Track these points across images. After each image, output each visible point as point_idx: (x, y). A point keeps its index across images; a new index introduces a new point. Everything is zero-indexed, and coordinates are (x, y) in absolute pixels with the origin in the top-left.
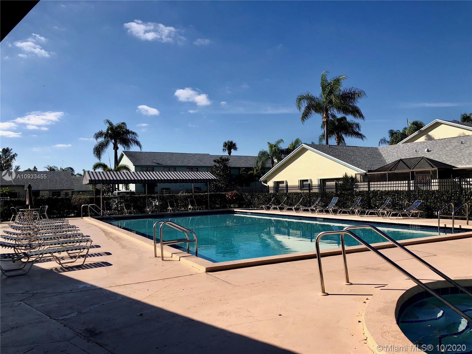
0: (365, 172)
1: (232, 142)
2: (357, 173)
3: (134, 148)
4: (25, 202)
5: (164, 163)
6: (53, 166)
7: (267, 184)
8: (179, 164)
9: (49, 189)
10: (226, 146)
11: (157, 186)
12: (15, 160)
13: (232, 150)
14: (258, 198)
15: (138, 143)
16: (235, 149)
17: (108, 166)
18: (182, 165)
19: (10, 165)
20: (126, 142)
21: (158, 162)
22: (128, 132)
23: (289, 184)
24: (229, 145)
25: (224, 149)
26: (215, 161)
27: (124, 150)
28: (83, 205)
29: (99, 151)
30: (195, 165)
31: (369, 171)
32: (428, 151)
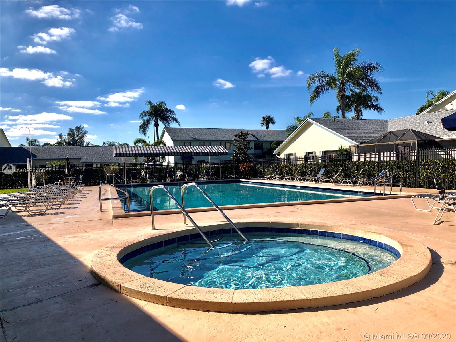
0: (358, 144)
1: (269, 117)
2: (351, 145)
3: (173, 125)
4: (65, 171)
5: (200, 138)
6: (112, 141)
7: (280, 156)
8: (214, 139)
9: (100, 161)
10: (264, 120)
11: (193, 158)
12: (86, 137)
13: (269, 125)
14: (268, 170)
15: (176, 120)
16: (273, 123)
17: (147, 141)
18: (217, 139)
19: (82, 141)
20: (166, 120)
21: (195, 137)
22: (167, 110)
23: (298, 156)
24: (266, 119)
25: (262, 124)
26: (236, 136)
27: (165, 127)
28: (108, 175)
29: (144, 127)
30: (228, 140)
31: (361, 143)
32: (429, 123)
